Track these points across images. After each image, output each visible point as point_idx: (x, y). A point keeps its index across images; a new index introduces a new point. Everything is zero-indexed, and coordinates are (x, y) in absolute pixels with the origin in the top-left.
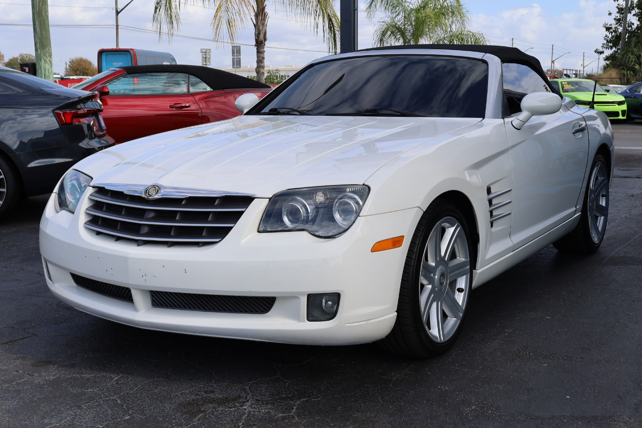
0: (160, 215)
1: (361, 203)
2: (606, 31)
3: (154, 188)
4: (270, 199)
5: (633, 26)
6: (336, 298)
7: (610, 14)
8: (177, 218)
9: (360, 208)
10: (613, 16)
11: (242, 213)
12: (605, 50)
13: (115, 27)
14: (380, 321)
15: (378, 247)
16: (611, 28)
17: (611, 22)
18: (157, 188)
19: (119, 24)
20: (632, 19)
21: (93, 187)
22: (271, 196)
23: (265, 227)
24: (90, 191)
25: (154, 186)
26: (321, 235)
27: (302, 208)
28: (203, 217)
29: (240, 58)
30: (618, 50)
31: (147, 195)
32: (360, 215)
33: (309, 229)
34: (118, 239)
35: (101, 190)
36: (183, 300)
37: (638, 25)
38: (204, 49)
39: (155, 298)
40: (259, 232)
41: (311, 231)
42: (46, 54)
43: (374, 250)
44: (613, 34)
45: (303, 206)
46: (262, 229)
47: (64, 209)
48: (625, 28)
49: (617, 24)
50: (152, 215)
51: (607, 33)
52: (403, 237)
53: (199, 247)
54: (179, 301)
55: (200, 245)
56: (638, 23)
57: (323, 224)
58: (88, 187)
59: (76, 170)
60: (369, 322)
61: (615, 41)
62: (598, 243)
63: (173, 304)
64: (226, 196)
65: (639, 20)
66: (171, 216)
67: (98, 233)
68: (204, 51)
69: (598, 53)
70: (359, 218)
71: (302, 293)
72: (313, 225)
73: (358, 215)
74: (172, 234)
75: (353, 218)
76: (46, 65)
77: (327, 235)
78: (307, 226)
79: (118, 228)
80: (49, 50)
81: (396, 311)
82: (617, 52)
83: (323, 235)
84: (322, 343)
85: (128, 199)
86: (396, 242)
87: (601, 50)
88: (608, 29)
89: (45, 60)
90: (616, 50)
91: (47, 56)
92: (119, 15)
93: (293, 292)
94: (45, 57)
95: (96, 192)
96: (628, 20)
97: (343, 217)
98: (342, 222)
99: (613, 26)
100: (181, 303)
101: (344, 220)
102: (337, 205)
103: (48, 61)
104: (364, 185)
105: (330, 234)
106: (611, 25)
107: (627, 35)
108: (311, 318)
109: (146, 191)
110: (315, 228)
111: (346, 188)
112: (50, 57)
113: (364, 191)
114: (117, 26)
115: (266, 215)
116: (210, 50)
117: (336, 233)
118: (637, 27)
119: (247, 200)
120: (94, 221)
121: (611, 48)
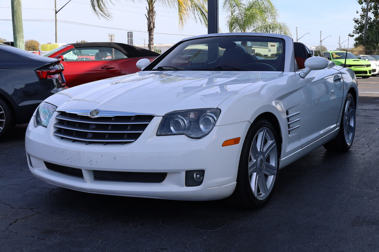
0: (99, 127)
1: (216, 119)
2: (355, 22)
3: (95, 112)
4: (163, 117)
5: (371, 20)
6: (202, 172)
7: (357, 12)
8: (109, 128)
9: (215, 121)
10: (359, 14)
11: (147, 125)
12: (355, 35)
13: (55, 21)
14: (227, 186)
15: (226, 143)
16: (358, 21)
17: (358, 17)
18: (97, 111)
19: (57, 19)
20: (371, 15)
21: (58, 112)
22: (164, 115)
23: (161, 132)
24: (56, 114)
25: (95, 110)
26: (193, 137)
27: (182, 122)
28: (125, 127)
29: (132, 39)
30: (362, 34)
31: (91, 115)
32: (216, 125)
33: (186, 133)
34: (74, 141)
35: (63, 113)
36: (112, 176)
37: (374, 19)
38: (111, 34)
39: (96, 175)
40: (157, 135)
41: (188, 135)
42: (20, 37)
43: (223, 145)
44: (359, 24)
45: (183, 121)
46: (159, 134)
47: (40, 125)
48: (366, 21)
49: (361, 18)
50: (94, 127)
51: (356, 24)
52: (240, 138)
53: (122, 144)
54: (110, 176)
55: (123, 143)
56: (374, 18)
57: (194, 130)
58: (55, 112)
59: (46, 102)
60: (221, 187)
61: (360, 29)
62: (350, 145)
63: (107, 178)
64: (138, 115)
65: (374, 16)
66: (105, 127)
67: (62, 138)
68: (111, 35)
69: (351, 36)
70: (215, 127)
71: (182, 170)
72: (188, 131)
73: (214, 126)
74: (106, 137)
75: (211, 127)
76: (20, 43)
77: (197, 137)
78: (185, 132)
79: (74, 135)
80: (22, 34)
81: (236, 181)
82: (362, 35)
83: (195, 137)
84: (194, 199)
85: (79, 118)
86: (236, 141)
87: (352, 34)
88: (356, 21)
89: (19, 40)
90: (361, 34)
91: (21, 38)
92: (57, 13)
93: (177, 170)
94: (19, 39)
95: (60, 115)
96: (368, 16)
97: (205, 126)
98: (205, 130)
99: (359, 20)
100: (111, 177)
101: (206, 128)
102: (202, 120)
103: (21, 41)
104: (217, 108)
105: (198, 136)
106: (358, 19)
107: (368, 25)
108: (188, 184)
109: (91, 113)
110: (189, 133)
111: (207, 111)
112: (23, 39)
113: (217, 112)
114: (56, 20)
115: (161, 125)
116: (114, 34)
117: (202, 136)
118: (374, 20)
119: (150, 118)
120: (59, 131)
121: (358, 33)
